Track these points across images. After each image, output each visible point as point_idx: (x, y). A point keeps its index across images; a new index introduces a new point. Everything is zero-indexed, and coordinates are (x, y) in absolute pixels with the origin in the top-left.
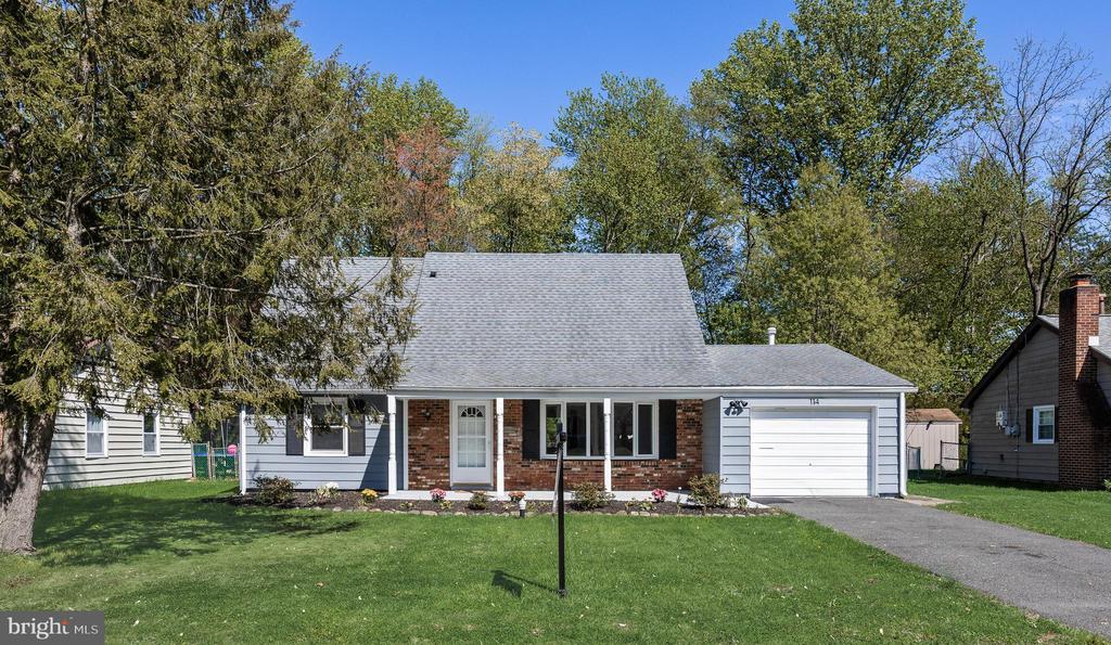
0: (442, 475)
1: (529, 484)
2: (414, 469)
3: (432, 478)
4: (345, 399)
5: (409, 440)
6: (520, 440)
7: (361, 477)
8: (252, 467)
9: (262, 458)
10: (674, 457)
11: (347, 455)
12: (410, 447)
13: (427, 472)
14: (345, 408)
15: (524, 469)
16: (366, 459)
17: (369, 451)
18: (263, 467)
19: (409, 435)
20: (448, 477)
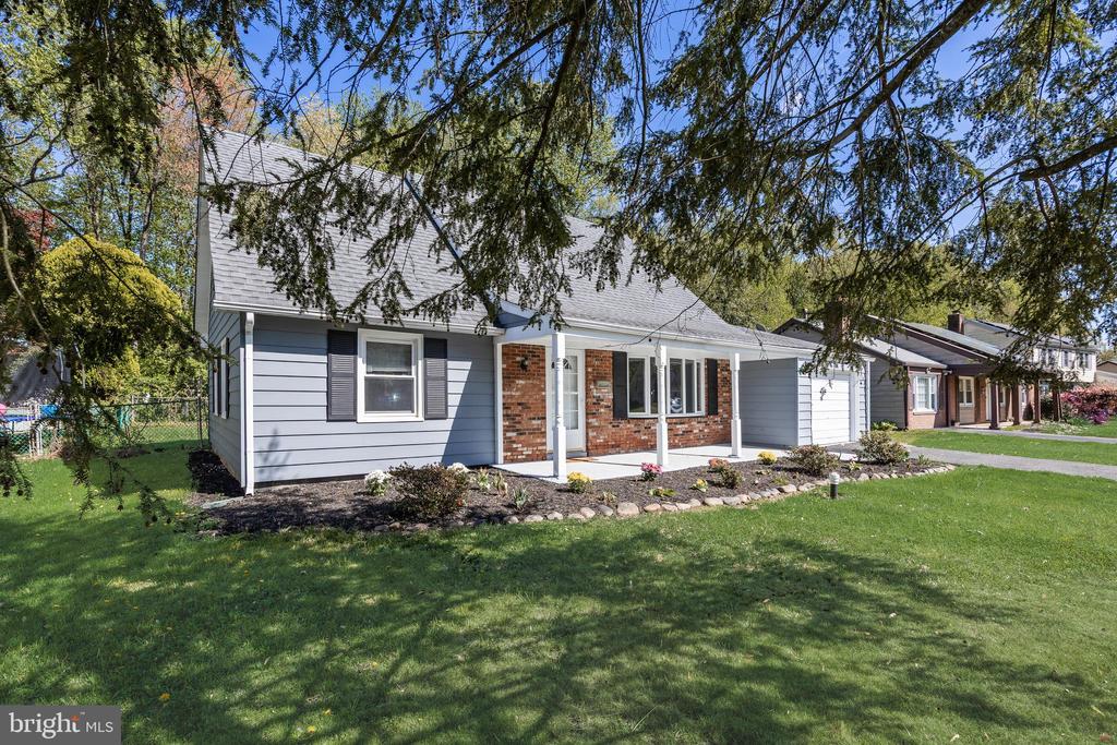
0: (539, 441)
1: (618, 446)
2: (509, 434)
3: (528, 445)
4: (420, 337)
5: (504, 396)
6: (611, 397)
7: (441, 450)
8: (265, 444)
9: (283, 429)
10: (716, 414)
11: (421, 418)
12: (506, 407)
13: (522, 438)
14: (419, 349)
15: (614, 430)
16: (448, 424)
17: (452, 412)
18: (284, 443)
19: (504, 390)
20: (545, 444)
